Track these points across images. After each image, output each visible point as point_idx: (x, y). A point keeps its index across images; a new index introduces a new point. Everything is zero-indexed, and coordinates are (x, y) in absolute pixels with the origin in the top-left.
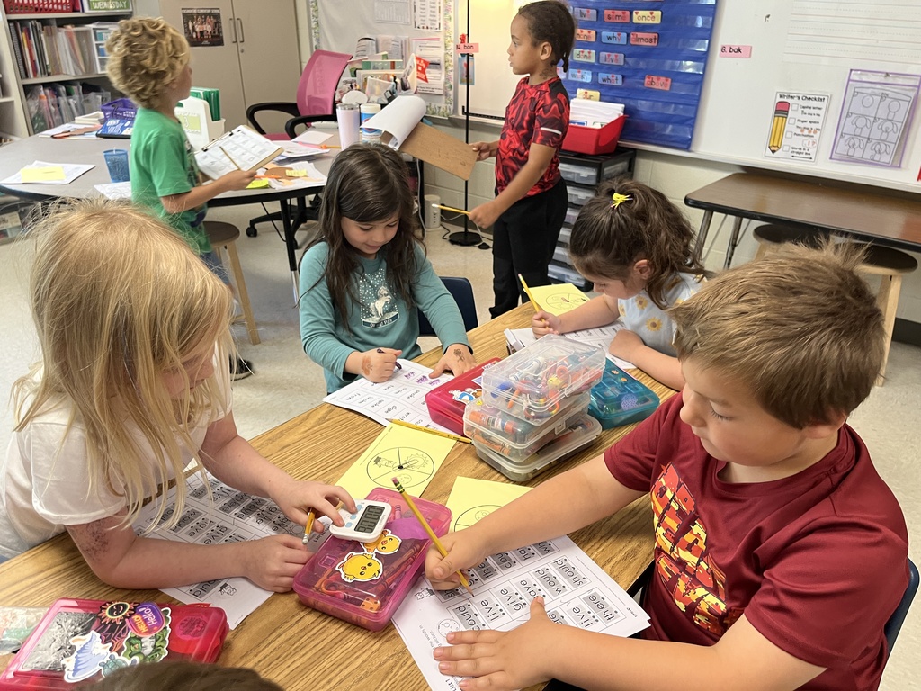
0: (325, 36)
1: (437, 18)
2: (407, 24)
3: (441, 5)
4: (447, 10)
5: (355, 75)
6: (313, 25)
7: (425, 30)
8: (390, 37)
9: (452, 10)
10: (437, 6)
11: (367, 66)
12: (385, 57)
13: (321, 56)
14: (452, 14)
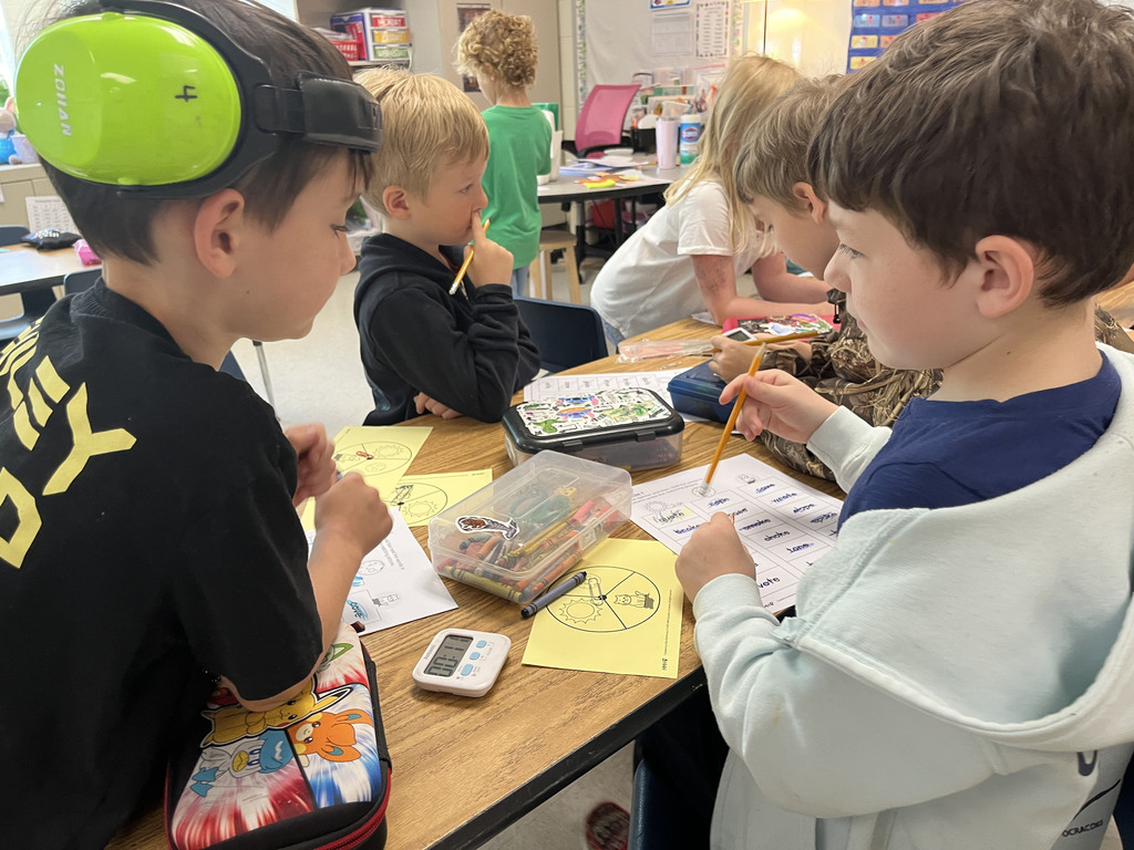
0: (593, 76)
1: (723, 44)
2: (689, 54)
3: (729, 30)
4: (735, 33)
5: (646, 102)
6: (580, 67)
7: (709, 57)
8: (669, 69)
9: (741, 32)
10: (724, 31)
11: (659, 92)
12: (677, 82)
13: (602, 91)
14: (740, 38)
